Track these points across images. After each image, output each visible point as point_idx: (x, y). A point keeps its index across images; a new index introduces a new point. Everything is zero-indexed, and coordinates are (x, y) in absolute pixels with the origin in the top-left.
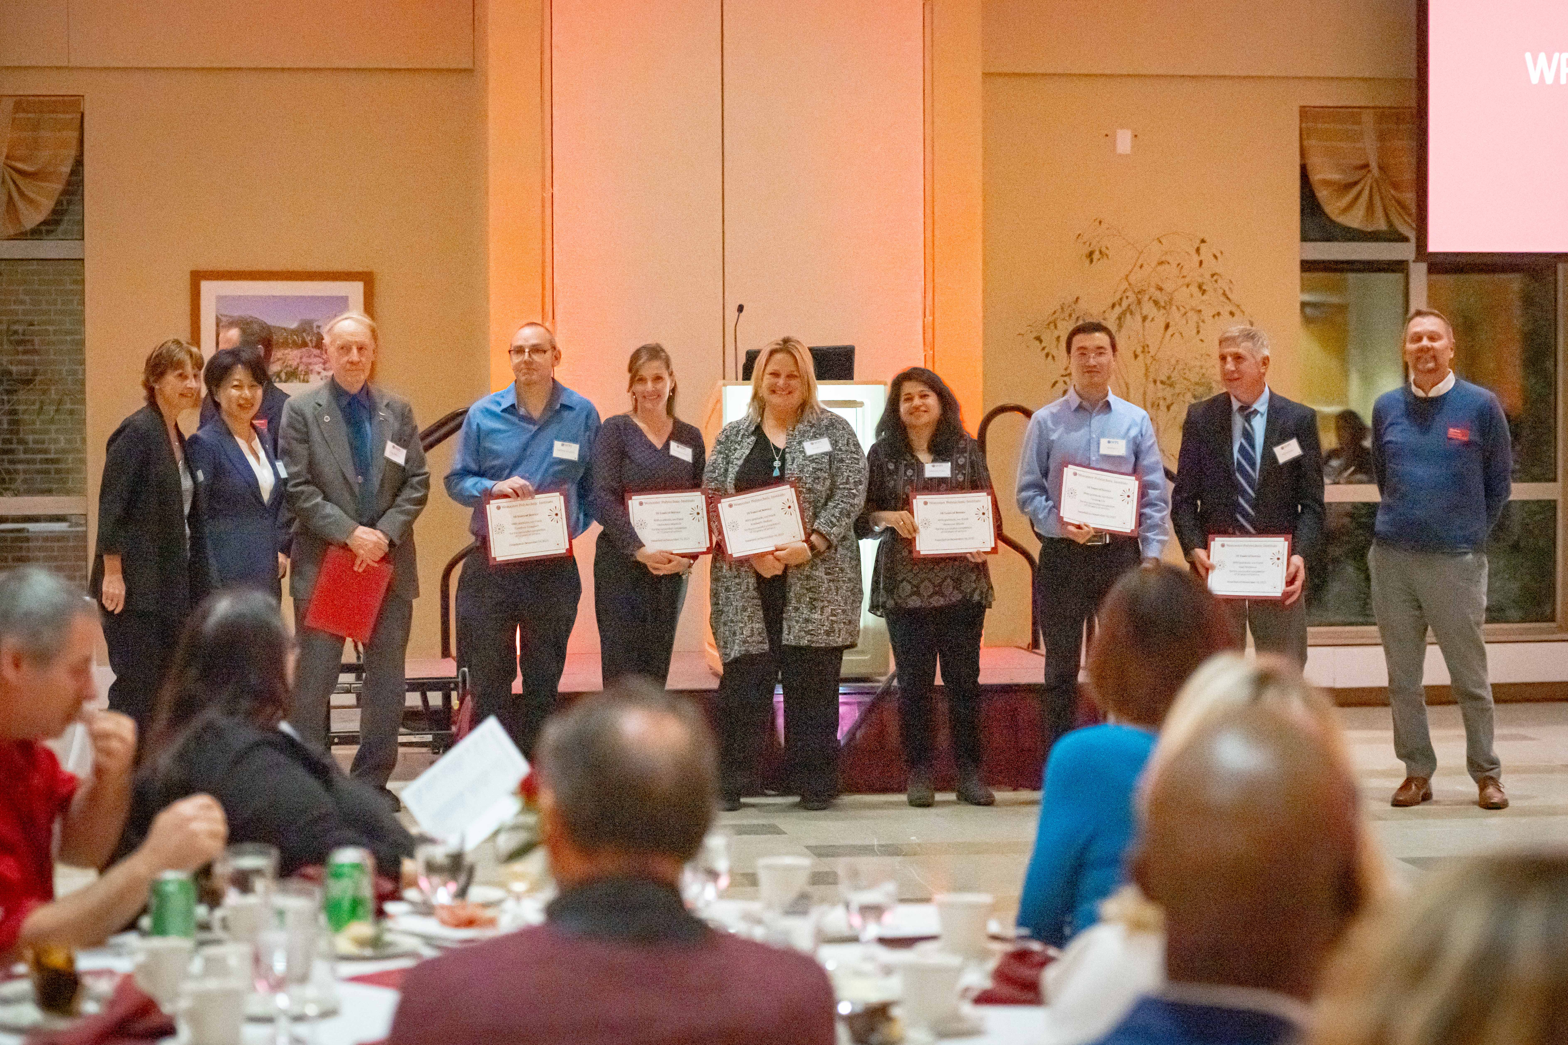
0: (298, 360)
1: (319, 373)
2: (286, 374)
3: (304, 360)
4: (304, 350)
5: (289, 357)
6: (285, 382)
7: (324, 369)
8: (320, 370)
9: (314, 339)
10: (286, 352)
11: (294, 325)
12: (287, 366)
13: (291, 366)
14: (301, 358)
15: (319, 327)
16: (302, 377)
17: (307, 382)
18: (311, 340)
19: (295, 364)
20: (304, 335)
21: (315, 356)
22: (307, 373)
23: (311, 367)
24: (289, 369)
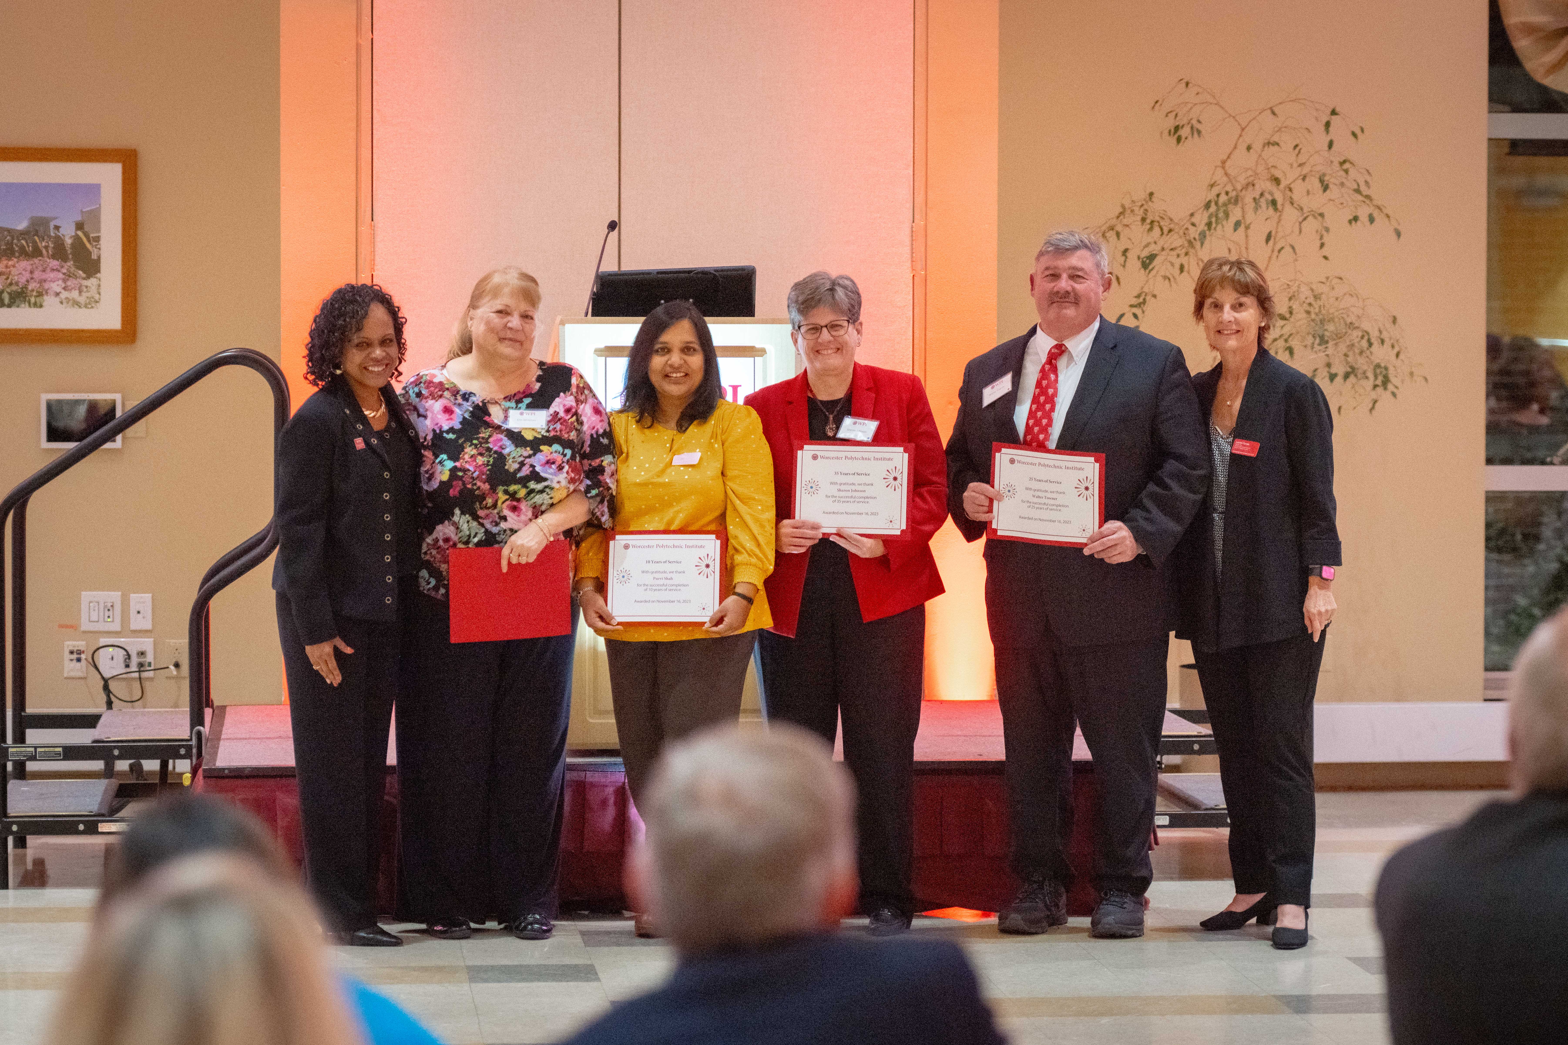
0: (27, 275)
1: (57, 294)
2: (10, 294)
3: (37, 274)
4: (36, 261)
5: (14, 271)
6: (9, 306)
7: (65, 289)
8: (58, 289)
9: (51, 245)
10: (10, 263)
11: (22, 225)
12: (11, 284)
13: (17, 284)
14: (31, 272)
15: (57, 228)
16: (33, 300)
17: (41, 306)
18: (46, 247)
19: (23, 280)
20: (36, 238)
21: (53, 270)
22: (40, 294)
23: (46, 286)
24: (14, 288)
